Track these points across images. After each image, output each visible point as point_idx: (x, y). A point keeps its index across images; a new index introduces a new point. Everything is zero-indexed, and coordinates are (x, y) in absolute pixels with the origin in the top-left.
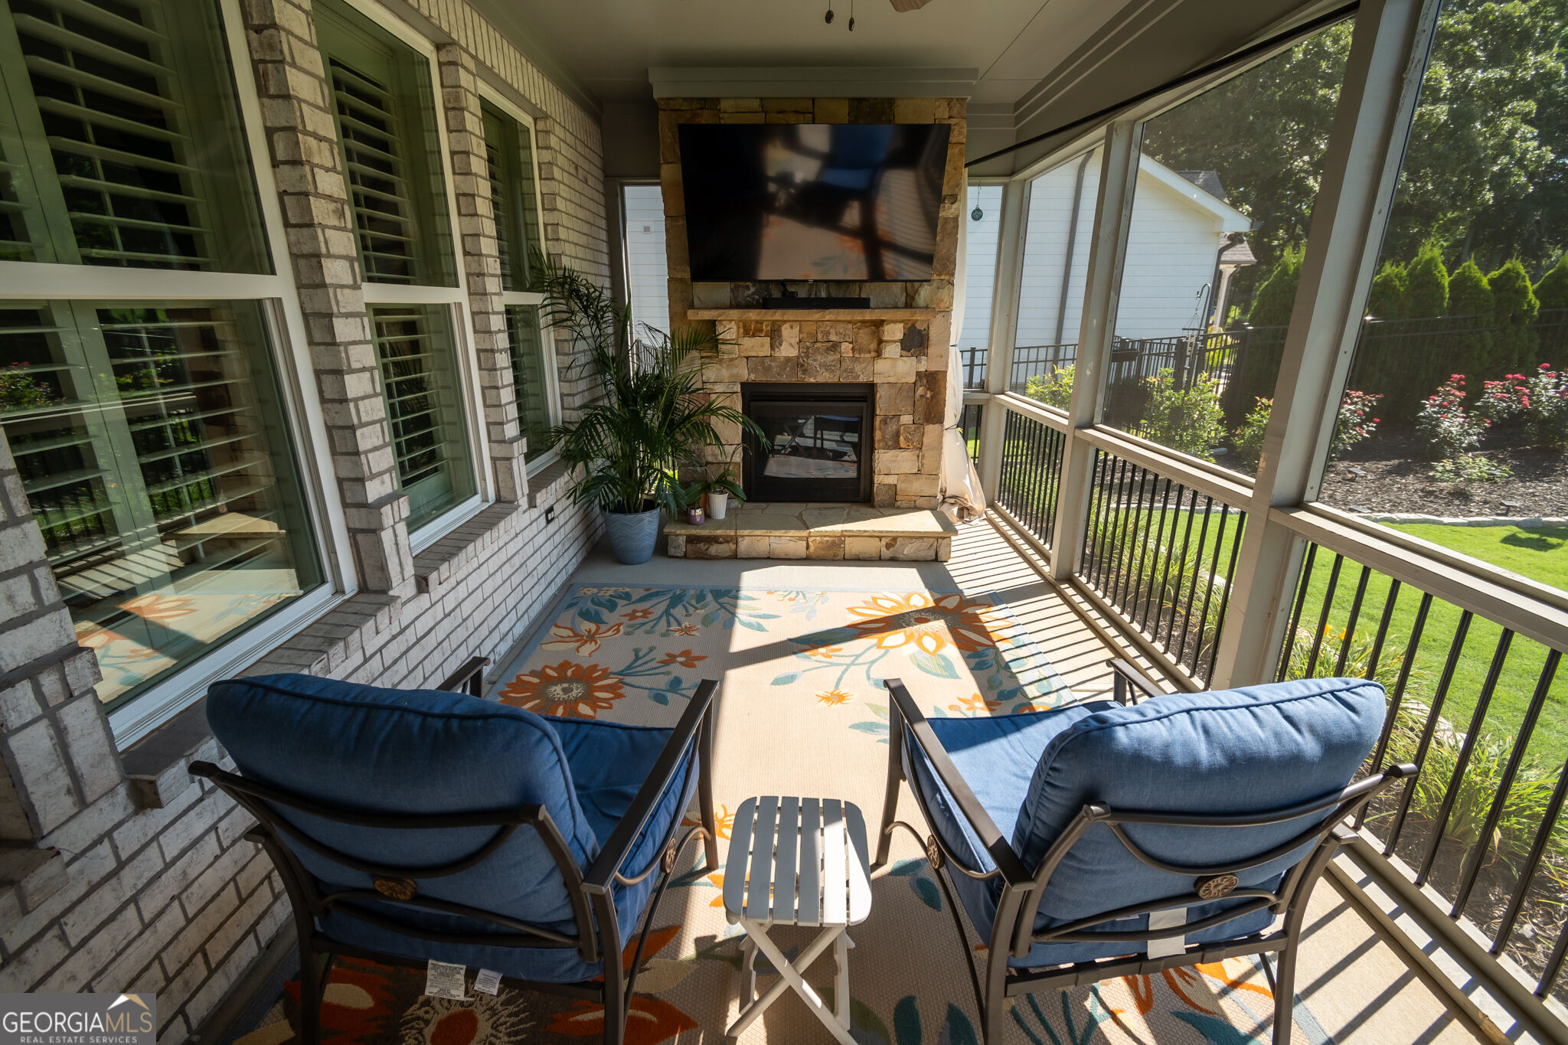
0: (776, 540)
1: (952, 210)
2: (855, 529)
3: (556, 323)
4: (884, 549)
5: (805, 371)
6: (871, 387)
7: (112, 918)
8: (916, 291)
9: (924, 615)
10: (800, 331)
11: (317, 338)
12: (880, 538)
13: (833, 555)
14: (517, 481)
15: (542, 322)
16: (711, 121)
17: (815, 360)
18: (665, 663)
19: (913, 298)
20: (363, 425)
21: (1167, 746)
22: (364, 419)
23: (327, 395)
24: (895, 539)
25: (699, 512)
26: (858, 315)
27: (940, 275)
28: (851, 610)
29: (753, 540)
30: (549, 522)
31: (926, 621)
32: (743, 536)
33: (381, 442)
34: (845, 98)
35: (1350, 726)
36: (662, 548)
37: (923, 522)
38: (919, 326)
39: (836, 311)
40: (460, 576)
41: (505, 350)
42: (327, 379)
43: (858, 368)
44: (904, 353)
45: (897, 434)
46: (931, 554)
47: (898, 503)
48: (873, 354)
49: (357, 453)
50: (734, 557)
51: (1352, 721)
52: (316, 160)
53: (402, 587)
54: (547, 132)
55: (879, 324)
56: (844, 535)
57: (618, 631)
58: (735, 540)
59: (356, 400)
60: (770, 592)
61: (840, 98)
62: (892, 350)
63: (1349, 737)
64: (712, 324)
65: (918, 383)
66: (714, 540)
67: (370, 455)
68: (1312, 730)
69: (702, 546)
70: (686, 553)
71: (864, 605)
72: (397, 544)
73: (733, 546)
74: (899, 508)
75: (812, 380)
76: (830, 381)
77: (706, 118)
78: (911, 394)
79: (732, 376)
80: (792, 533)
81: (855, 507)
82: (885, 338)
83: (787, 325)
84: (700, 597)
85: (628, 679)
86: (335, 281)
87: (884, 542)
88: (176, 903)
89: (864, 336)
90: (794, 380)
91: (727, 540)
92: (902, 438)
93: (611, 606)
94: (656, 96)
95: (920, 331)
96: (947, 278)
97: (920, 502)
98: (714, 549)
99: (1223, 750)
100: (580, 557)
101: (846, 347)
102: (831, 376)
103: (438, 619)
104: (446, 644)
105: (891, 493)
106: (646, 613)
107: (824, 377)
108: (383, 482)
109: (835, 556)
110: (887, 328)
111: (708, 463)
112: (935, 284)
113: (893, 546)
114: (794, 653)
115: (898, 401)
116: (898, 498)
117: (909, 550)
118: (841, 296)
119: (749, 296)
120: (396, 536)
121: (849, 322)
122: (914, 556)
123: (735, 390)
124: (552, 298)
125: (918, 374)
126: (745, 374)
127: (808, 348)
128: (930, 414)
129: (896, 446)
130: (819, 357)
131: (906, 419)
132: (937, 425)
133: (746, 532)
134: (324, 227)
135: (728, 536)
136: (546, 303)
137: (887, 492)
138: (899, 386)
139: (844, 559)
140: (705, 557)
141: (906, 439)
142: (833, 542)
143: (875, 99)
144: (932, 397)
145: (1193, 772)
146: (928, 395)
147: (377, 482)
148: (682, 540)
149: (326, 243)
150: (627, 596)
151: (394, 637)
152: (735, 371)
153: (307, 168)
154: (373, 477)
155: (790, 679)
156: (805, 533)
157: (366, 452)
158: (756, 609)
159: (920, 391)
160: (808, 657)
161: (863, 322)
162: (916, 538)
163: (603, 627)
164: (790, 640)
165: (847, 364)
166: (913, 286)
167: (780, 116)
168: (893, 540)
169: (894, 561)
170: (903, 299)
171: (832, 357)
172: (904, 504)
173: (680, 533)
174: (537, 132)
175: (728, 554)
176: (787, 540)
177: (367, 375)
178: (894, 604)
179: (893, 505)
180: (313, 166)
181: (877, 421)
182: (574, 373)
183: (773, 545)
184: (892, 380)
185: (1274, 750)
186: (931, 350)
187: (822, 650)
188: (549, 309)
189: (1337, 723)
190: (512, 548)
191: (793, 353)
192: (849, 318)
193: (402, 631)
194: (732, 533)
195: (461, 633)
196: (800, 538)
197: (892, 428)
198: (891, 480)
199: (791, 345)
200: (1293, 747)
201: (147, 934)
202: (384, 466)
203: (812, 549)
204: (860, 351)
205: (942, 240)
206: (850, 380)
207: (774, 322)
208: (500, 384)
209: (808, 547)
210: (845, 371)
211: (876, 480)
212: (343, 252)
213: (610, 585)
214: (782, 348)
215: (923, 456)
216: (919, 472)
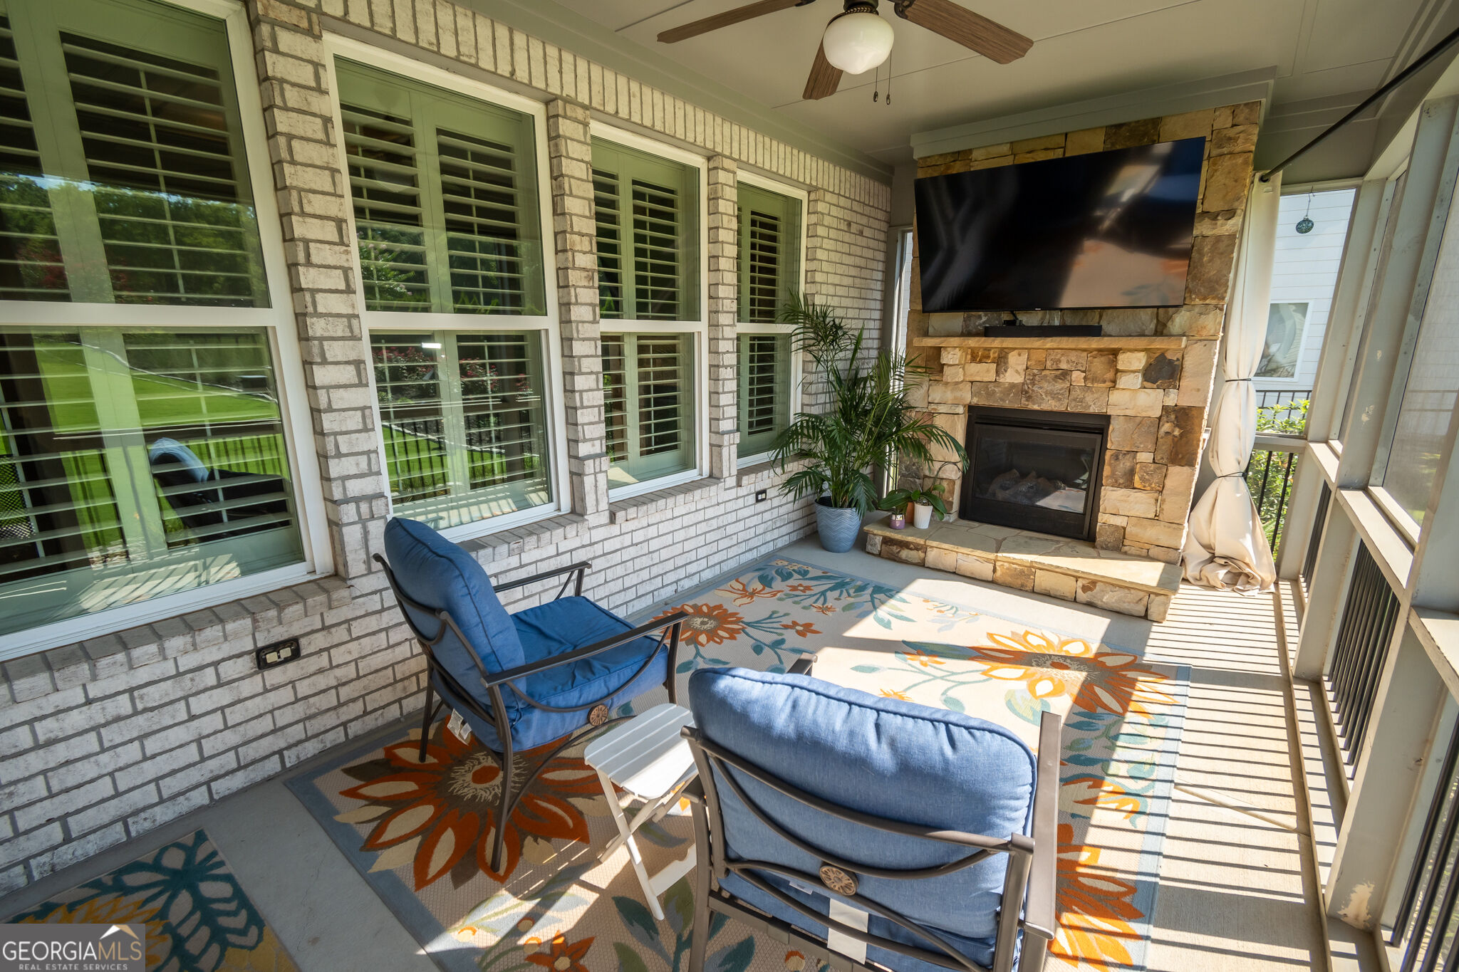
0: (964, 557)
1: (1227, 227)
2: (1046, 562)
3: (805, 348)
4: (1080, 591)
5: (1029, 398)
6: (1107, 418)
7: (374, 633)
8: (1170, 318)
9: (1068, 662)
10: (1028, 359)
11: (566, 354)
12: (1077, 578)
13: (1021, 585)
14: (724, 464)
15: (794, 347)
16: (962, 170)
17: (1041, 388)
18: (786, 627)
19: (1165, 325)
20: (583, 407)
21: (749, 702)
22: (585, 403)
23: (568, 388)
24: (1094, 583)
25: (899, 518)
26: (1095, 343)
27: (1205, 299)
28: (990, 636)
29: (941, 553)
30: (758, 501)
31: (1067, 668)
32: (932, 547)
33: (597, 419)
34: (1102, 127)
35: (937, 758)
36: (861, 543)
37: (1148, 573)
38: (1169, 356)
39: (1058, 339)
40: (652, 520)
41: (731, 367)
42: (568, 377)
43: (1089, 398)
44: (1147, 384)
45: (1132, 472)
46: (1140, 609)
47: (1126, 549)
48: (1109, 384)
49: (576, 425)
50: (922, 564)
51: (943, 754)
52: (578, 248)
53: (596, 516)
54: (816, 201)
55: (1115, 353)
56: (1032, 567)
57: (775, 595)
58: (924, 549)
59: (581, 392)
60: (926, 601)
61: (1096, 128)
62: (1130, 382)
63: (933, 767)
64: (938, 350)
65: (1164, 419)
66: (905, 545)
67: (585, 427)
68: (893, 744)
69: (895, 549)
70: (880, 552)
71: (1010, 635)
72: (596, 486)
73: (922, 555)
74: (1125, 553)
75: (1036, 407)
76: (1055, 409)
77: (958, 168)
78: (1154, 430)
79: (955, 398)
80: (978, 553)
81: (1073, 543)
82: (1120, 367)
83: (1015, 352)
84: (861, 589)
85: (749, 630)
86: (578, 319)
87: (1080, 583)
88: (408, 643)
89: (1099, 365)
90: (1016, 406)
91: (917, 548)
92: (1137, 478)
93: (786, 576)
94: (915, 157)
95: (1171, 362)
96: (1214, 302)
97: (1154, 551)
98: (905, 554)
99: (797, 727)
100: (794, 537)
101: (1077, 377)
102: (1058, 404)
103: (625, 545)
104: (630, 564)
105: (1118, 535)
106: (808, 588)
107: (1049, 405)
108: (593, 445)
109: (1022, 586)
110: (1122, 357)
111: (926, 476)
112: (1197, 310)
113: (1091, 589)
114: (896, 652)
115: (1135, 436)
116: (1126, 542)
117: (1109, 598)
118: (1076, 323)
119: (980, 325)
120: (596, 481)
121: (1084, 350)
122: (1116, 606)
123: (957, 411)
124: (804, 327)
125: (1165, 408)
126: (968, 398)
127: (1035, 375)
128: (1177, 454)
129: (1130, 485)
130: (1045, 385)
131: (1145, 457)
132: (1186, 468)
133: (934, 544)
134: (575, 287)
135: (919, 545)
136: (797, 331)
137: (1112, 533)
138: (1138, 420)
139: (1033, 591)
140: (895, 559)
141: (1142, 479)
142: (1022, 572)
143: (1138, 121)
144: (1181, 435)
145: (764, 733)
146: (1177, 432)
147: (589, 444)
148: (878, 540)
149: (576, 296)
150: (803, 574)
151: (583, 546)
152: (958, 394)
153: (570, 254)
154: (585, 440)
155: (872, 670)
156: (992, 556)
157: (583, 425)
158: (900, 610)
159: (1166, 427)
160: (905, 660)
161: (1100, 350)
162: (1120, 587)
163: (767, 590)
164: (904, 642)
165: (1077, 393)
166: (1167, 313)
167: (1028, 155)
168: (1091, 584)
169: (1091, 606)
170: (1153, 326)
171: (1060, 385)
172: (1133, 551)
173: (878, 533)
174: (809, 201)
175: (916, 561)
176: (973, 559)
177: (594, 376)
178: (1044, 643)
179: (1118, 547)
180: (573, 251)
181: (1108, 455)
182: (813, 389)
183: (960, 561)
184: (1129, 413)
185: (842, 744)
186: (1184, 383)
187: (924, 658)
188: (801, 336)
189: (923, 749)
190: (710, 513)
191: (1019, 379)
192: (1084, 346)
193: (591, 544)
194: (921, 542)
195: (645, 561)
196: (988, 560)
197: (1125, 464)
198: (1120, 521)
199: (1017, 372)
200: (861, 750)
201: (389, 651)
202: (597, 435)
203: (999, 573)
204: (1094, 380)
205: (1210, 261)
206: (1079, 410)
207: (1002, 349)
208: (721, 390)
209: (995, 570)
210: (1075, 400)
211: (1100, 518)
212: (589, 301)
213: (798, 562)
214: (1008, 374)
215: (1163, 501)
216: (1156, 518)
